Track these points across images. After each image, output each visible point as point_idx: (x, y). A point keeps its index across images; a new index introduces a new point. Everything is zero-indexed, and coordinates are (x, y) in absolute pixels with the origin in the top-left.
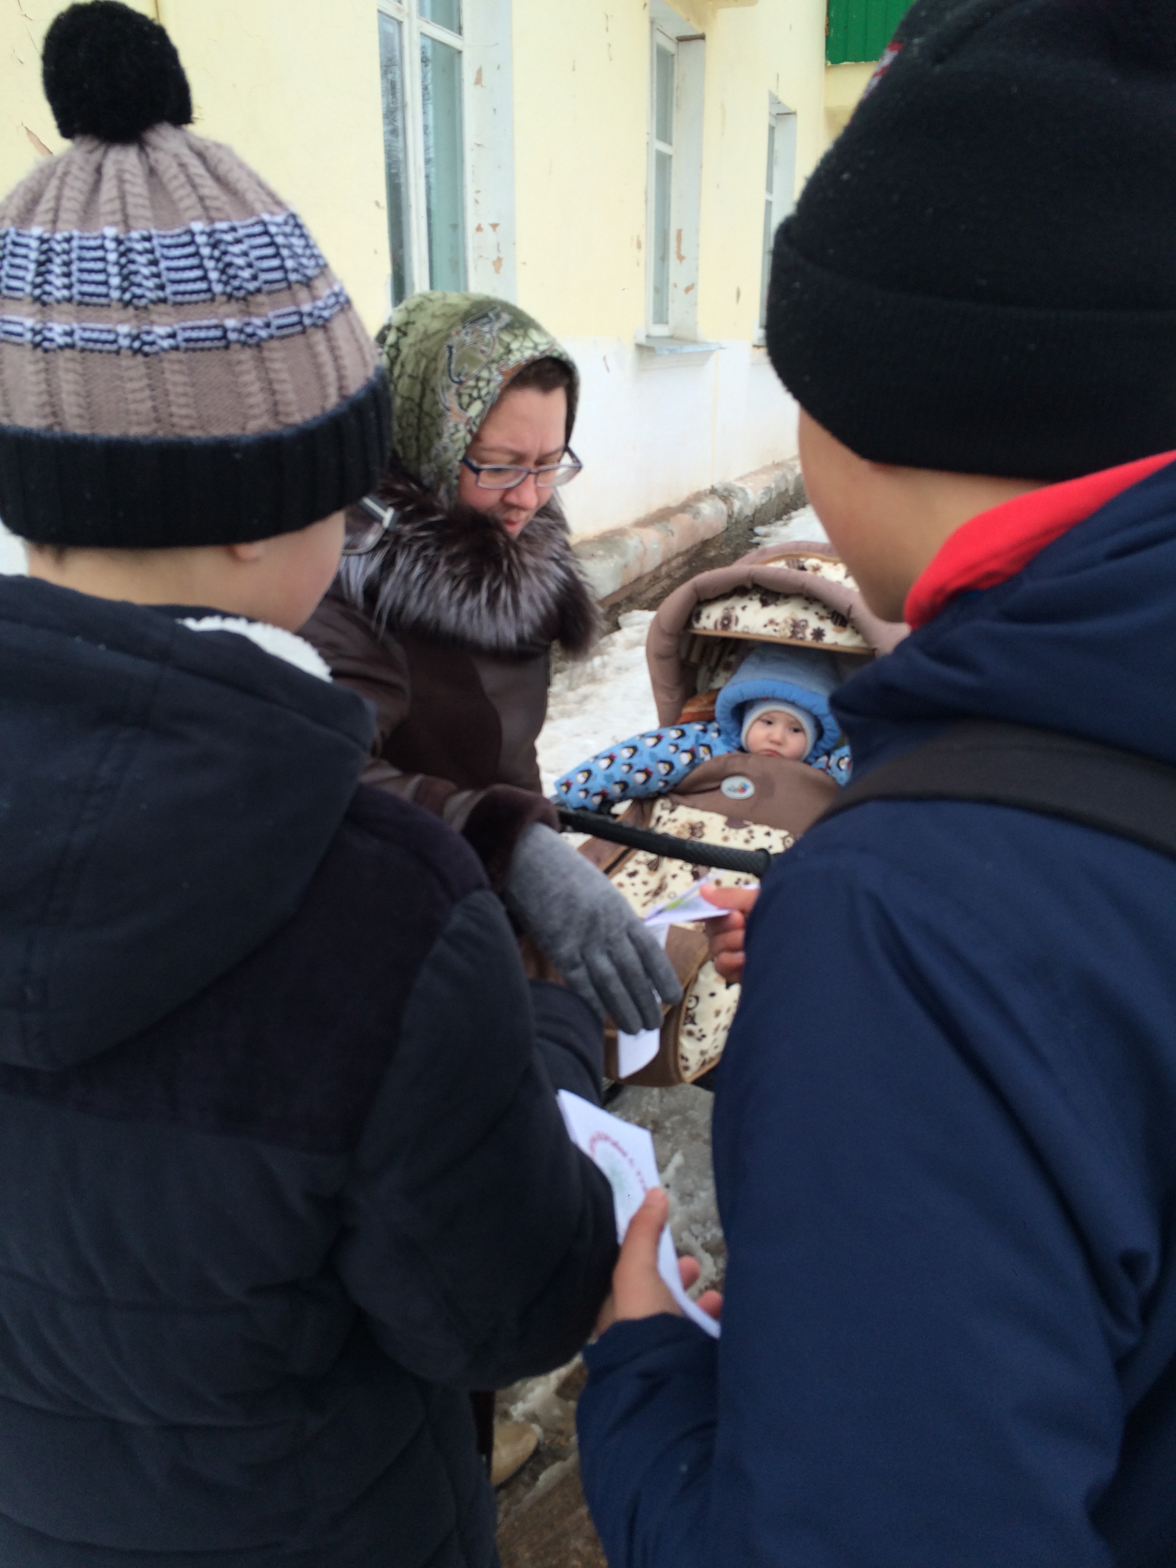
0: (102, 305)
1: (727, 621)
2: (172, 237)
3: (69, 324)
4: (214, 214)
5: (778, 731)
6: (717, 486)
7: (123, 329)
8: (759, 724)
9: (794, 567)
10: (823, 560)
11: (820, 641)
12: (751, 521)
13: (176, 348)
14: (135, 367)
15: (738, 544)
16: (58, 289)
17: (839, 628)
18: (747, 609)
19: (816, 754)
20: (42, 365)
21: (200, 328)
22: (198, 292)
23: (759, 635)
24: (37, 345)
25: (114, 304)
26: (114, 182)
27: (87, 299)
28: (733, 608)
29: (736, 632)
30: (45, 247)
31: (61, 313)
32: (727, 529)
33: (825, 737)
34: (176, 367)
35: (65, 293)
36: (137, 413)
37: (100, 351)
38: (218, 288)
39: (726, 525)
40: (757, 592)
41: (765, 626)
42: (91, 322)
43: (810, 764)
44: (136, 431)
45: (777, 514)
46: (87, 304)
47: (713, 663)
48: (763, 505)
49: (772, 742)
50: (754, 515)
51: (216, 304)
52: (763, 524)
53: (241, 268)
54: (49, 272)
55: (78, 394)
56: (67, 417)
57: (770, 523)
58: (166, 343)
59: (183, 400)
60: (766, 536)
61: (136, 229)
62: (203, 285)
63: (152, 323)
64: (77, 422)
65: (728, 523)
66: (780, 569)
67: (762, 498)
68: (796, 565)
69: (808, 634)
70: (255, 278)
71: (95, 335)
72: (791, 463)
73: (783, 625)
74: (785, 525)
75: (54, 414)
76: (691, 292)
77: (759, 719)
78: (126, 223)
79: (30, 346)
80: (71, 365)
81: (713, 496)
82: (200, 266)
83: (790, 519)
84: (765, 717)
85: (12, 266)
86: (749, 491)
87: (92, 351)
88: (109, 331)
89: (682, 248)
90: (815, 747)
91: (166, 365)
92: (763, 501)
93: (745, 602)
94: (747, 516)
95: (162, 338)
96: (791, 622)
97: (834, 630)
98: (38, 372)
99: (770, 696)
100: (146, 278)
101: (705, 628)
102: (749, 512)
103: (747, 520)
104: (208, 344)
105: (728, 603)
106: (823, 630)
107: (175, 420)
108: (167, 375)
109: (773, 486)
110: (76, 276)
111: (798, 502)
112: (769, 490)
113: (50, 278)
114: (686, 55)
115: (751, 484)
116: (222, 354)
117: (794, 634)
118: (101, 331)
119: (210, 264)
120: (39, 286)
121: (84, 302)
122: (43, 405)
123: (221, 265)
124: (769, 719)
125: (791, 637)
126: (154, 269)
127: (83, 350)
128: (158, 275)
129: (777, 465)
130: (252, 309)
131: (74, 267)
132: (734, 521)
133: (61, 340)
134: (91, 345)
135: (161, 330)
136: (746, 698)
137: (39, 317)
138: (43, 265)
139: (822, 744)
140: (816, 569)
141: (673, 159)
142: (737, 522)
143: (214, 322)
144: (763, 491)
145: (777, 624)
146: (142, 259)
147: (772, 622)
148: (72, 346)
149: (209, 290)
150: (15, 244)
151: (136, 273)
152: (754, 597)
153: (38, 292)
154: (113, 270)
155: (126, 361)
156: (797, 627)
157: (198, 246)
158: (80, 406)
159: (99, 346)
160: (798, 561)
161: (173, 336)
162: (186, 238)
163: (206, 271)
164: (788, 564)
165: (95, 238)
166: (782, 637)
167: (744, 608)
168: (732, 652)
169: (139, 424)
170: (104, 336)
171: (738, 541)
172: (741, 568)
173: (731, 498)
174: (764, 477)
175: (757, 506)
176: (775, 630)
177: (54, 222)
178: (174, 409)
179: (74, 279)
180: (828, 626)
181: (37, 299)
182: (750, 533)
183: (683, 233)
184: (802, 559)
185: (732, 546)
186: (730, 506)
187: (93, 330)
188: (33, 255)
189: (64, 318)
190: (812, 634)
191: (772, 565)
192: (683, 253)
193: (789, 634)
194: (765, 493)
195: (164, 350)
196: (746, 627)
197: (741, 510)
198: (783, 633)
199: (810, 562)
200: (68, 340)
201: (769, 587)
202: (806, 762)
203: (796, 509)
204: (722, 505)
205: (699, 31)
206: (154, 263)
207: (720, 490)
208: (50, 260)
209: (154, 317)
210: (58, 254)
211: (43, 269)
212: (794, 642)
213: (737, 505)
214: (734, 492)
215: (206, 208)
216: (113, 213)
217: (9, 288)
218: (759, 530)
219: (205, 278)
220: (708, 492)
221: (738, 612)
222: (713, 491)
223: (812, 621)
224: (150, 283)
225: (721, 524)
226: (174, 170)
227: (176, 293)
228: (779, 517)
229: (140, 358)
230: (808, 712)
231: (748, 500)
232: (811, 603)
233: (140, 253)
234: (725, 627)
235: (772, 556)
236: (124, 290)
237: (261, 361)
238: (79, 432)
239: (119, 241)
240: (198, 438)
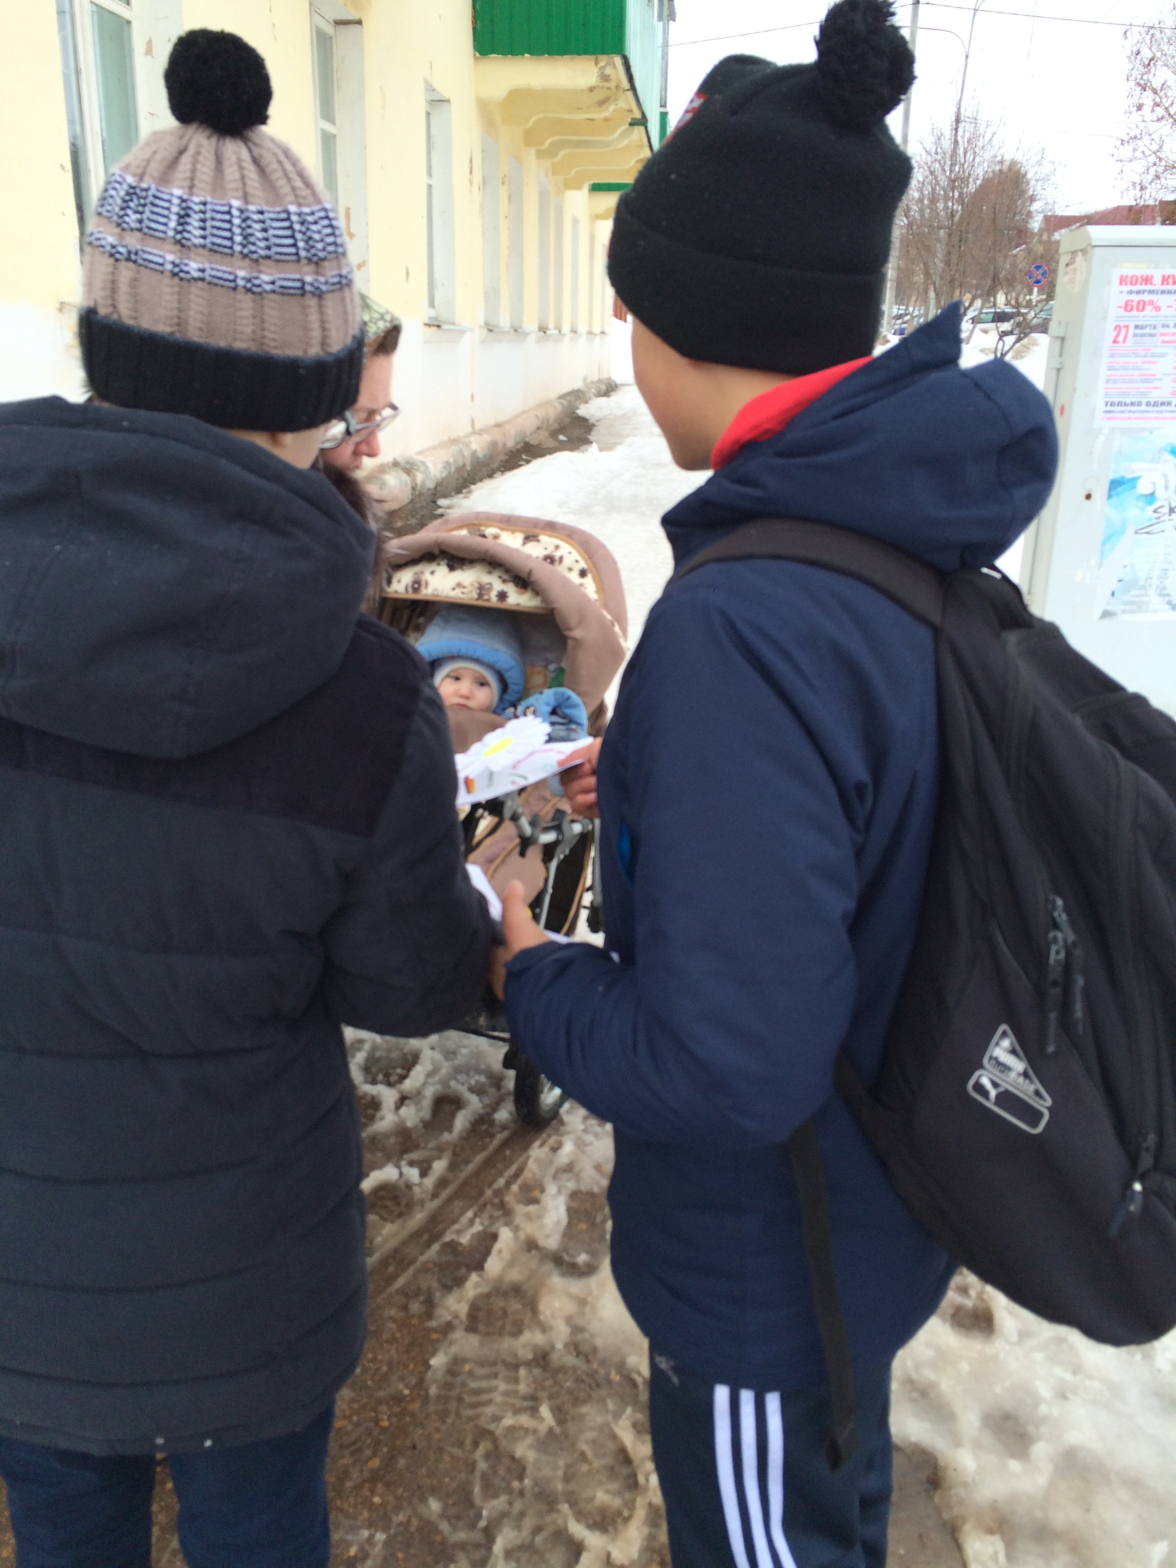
0: (226, 254)
1: (417, 585)
2: (274, 212)
3: (202, 263)
4: (302, 201)
5: (465, 686)
6: (399, 459)
7: (241, 273)
8: (449, 680)
9: (475, 534)
10: (502, 529)
11: (504, 603)
12: (433, 494)
13: (273, 292)
14: (246, 302)
15: (423, 515)
16: (196, 237)
17: (523, 590)
18: (436, 574)
19: (502, 706)
20: (177, 289)
21: (289, 280)
22: (289, 254)
23: (450, 597)
24: (175, 275)
25: (236, 255)
26: (235, 168)
27: (215, 248)
28: (422, 573)
29: (426, 595)
30: (184, 205)
31: (197, 254)
32: (412, 501)
33: (510, 691)
34: (272, 304)
35: (202, 241)
36: (242, 333)
37: (222, 286)
38: (303, 253)
39: (410, 497)
40: (444, 558)
41: (454, 589)
42: (217, 264)
43: (499, 714)
44: (239, 345)
45: (457, 488)
46: (216, 252)
47: (403, 625)
48: (443, 479)
49: (462, 696)
50: (435, 488)
51: (301, 264)
52: (445, 496)
53: (317, 241)
54: (187, 224)
55: (202, 313)
56: (190, 328)
57: (451, 496)
58: (268, 287)
59: (273, 328)
60: (449, 507)
61: (253, 204)
62: (293, 250)
63: (260, 272)
64: (197, 332)
65: (412, 494)
66: (465, 536)
67: (442, 472)
68: (477, 533)
69: (493, 596)
70: (324, 249)
71: (220, 274)
72: (466, 439)
73: (470, 588)
74: (467, 497)
75: (178, 325)
76: (363, 269)
77: (448, 676)
78: (246, 199)
79: (169, 274)
80: (200, 293)
81: (395, 468)
82: (292, 237)
83: (470, 492)
84: (453, 674)
85: (153, 213)
86: (429, 464)
87: (216, 285)
88: (230, 273)
89: (352, 225)
90: (501, 699)
91: (266, 302)
92: (444, 475)
93: (433, 567)
94: (429, 489)
95: (267, 283)
96: (477, 585)
97: (516, 592)
98: (172, 294)
99: (456, 655)
100: (259, 240)
101: (396, 592)
102: (430, 485)
103: (430, 493)
104: (292, 291)
105: (418, 568)
106: (506, 593)
107: (266, 341)
108: (266, 309)
109: (451, 460)
110: (209, 230)
111: (476, 477)
112: (447, 464)
113: (188, 228)
114: (343, 38)
115: (430, 458)
116: (299, 299)
117: (480, 595)
118: (224, 272)
119: (299, 236)
120: (180, 232)
121: (214, 250)
122: (171, 318)
123: (305, 238)
124: (457, 676)
125: (477, 599)
126: (264, 234)
127: (210, 283)
128: (267, 239)
129: (453, 441)
130: (321, 271)
131: (209, 224)
132: (417, 493)
133: (196, 274)
134: (215, 281)
135: (266, 278)
136: (435, 657)
137: (179, 255)
138: (183, 217)
139: (507, 697)
140: (496, 537)
141: (337, 138)
142: (420, 495)
143: (297, 276)
144: (442, 465)
145: (464, 587)
146: (258, 226)
147: (459, 585)
148: (202, 279)
149: (297, 254)
150: (155, 197)
151: (251, 235)
152: (441, 563)
153: (179, 237)
154: (237, 230)
155: (241, 296)
156: (482, 589)
157: (292, 223)
158: (202, 322)
159: (221, 282)
160: (479, 530)
161: (273, 283)
162: (284, 216)
163: (296, 240)
164: (469, 532)
165: (222, 205)
166: (470, 599)
167: (432, 573)
168: (421, 615)
169: (242, 341)
170: (226, 276)
171: (423, 513)
172: (428, 535)
173: (414, 471)
174: (443, 452)
175: (437, 479)
176: (463, 593)
177: (191, 187)
178: (266, 333)
179: (207, 232)
180: (510, 589)
181: (178, 242)
182: (433, 505)
183: (352, 211)
184: (482, 528)
185: (418, 517)
186: (414, 479)
187: (218, 270)
188: (175, 209)
189: (199, 259)
190: (497, 596)
191: (455, 533)
192: (352, 230)
193: (476, 596)
194: (444, 467)
195: (266, 291)
196: (436, 590)
197: (423, 483)
198: (470, 595)
199: (490, 531)
200: (200, 274)
201: (455, 553)
202: (494, 712)
203: (474, 484)
204: (406, 478)
205: (355, 16)
206: (265, 230)
207: (403, 463)
208: (188, 216)
209: (262, 268)
210: (196, 212)
211: (182, 220)
212: (480, 603)
213: (420, 477)
214: (416, 465)
215: (296, 196)
216: (237, 190)
217: (149, 228)
218: (442, 502)
219: (295, 245)
220: (391, 465)
221: (427, 576)
222: (396, 464)
223: (496, 583)
224: (262, 244)
225: (405, 496)
226: (275, 166)
227: (277, 253)
228: (459, 491)
229: (250, 295)
230: (491, 667)
231: (430, 473)
232: (494, 568)
233: (256, 222)
234: (416, 590)
235: (452, 526)
236: (244, 246)
237: (320, 306)
238: (196, 339)
239: (242, 211)
240: (279, 355)
